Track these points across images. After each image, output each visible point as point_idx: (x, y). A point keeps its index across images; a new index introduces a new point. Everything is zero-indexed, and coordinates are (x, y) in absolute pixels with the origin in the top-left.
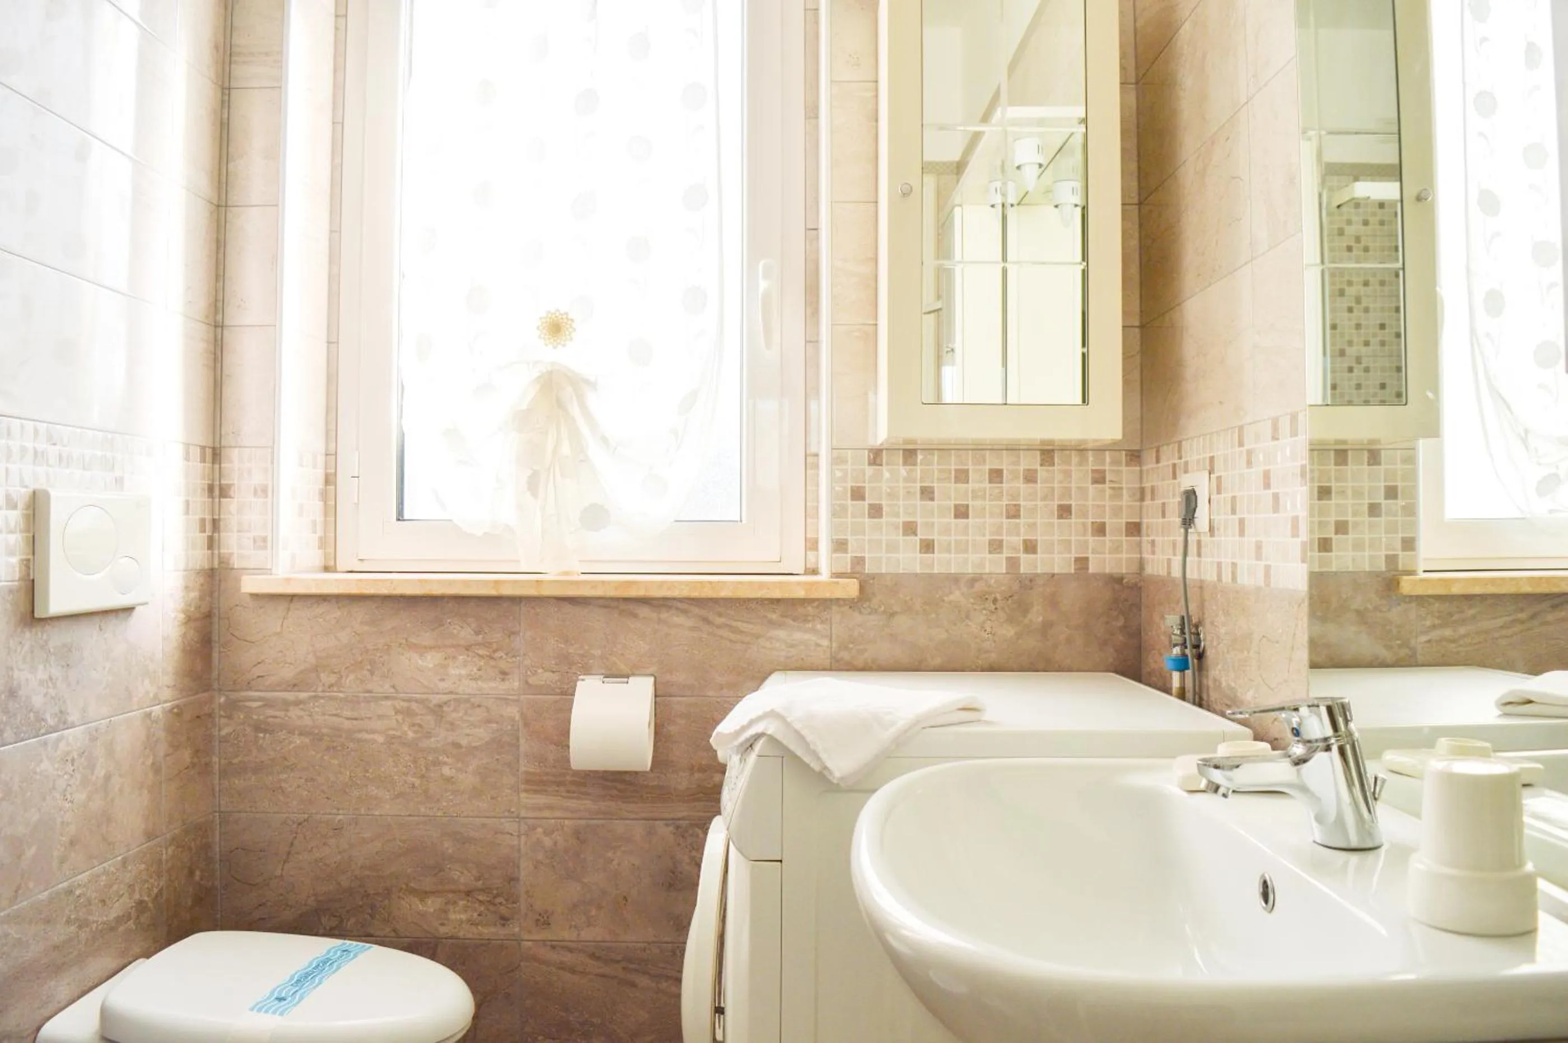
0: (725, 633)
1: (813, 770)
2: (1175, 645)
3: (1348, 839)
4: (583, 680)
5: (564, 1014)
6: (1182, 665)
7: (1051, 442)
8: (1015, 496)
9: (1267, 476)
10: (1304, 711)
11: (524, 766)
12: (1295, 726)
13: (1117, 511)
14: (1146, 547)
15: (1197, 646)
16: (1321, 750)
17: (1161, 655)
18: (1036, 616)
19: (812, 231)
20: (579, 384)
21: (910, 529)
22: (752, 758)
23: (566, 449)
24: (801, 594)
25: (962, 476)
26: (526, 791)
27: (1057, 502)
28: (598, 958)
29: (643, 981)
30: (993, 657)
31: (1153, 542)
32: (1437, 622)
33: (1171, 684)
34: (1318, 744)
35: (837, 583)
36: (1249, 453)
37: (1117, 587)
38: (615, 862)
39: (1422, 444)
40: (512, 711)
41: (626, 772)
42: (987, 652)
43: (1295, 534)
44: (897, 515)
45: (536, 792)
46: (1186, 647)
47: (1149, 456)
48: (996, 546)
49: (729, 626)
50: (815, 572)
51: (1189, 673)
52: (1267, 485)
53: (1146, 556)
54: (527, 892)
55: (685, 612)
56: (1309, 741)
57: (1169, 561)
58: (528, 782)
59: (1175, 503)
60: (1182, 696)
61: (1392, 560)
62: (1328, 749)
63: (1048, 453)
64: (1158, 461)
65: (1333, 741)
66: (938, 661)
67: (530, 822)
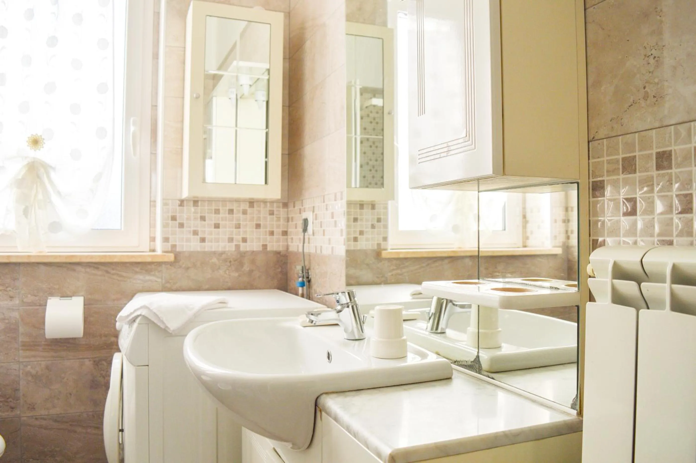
0: (115, 277)
1: (161, 328)
2: (300, 277)
3: (354, 336)
4: (50, 299)
5: (41, 448)
6: (303, 285)
7: (253, 199)
8: (239, 220)
9: (332, 213)
10: (340, 294)
11: (21, 339)
12: (338, 299)
13: (278, 227)
14: (289, 240)
15: (308, 278)
16: (346, 308)
17: (295, 281)
18: (246, 268)
19: (155, 107)
20: (46, 167)
21: (195, 233)
22: (135, 325)
23: (40, 196)
24: (149, 260)
25: (217, 211)
26: (22, 350)
27: (255, 223)
28: (58, 422)
29: (79, 429)
30: (230, 284)
31: (292, 239)
32: (395, 268)
33: (298, 292)
34: (345, 305)
35: (165, 255)
36: (327, 205)
37: (279, 256)
38: (65, 379)
39: (390, 202)
40: (16, 315)
41: (70, 339)
42: (227, 282)
43: (342, 235)
44: (190, 227)
45: (27, 350)
46: (304, 278)
47: (291, 205)
48: (231, 240)
49: (118, 274)
50: (154, 251)
51: (305, 287)
52: (333, 217)
53: (290, 244)
54: (24, 395)
55: (97, 268)
56: (342, 304)
57: (298, 246)
58: (23, 346)
59: (300, 223)
60: (303, 296)
61: (379, 245)
62: (348, 307)
63: (252, 203)
64: (294, 207)
65: (350, 304)
66: (207, 287)
67: (24, 363)
